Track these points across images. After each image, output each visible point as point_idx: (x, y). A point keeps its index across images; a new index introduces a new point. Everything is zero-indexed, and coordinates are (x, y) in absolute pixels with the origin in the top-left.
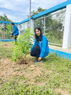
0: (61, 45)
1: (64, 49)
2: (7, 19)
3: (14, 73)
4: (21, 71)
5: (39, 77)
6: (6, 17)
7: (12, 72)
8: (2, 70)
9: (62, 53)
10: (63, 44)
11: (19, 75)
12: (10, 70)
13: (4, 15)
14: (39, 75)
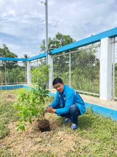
0: (98, 95)
1: (103, 101)
2: (8, 52)
3: (35, 148)
4: (44, 143)
5: (73, 152)
6: (7, 48)
7: (31, 145)
8: (16, 143)
9: (101, 108)
10: (101, 92)
11: (42, 151)
12: (27, 143)
13: (3, 46)
14: (73, 149)
